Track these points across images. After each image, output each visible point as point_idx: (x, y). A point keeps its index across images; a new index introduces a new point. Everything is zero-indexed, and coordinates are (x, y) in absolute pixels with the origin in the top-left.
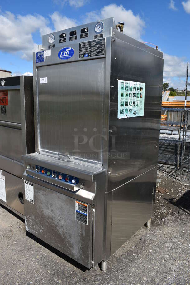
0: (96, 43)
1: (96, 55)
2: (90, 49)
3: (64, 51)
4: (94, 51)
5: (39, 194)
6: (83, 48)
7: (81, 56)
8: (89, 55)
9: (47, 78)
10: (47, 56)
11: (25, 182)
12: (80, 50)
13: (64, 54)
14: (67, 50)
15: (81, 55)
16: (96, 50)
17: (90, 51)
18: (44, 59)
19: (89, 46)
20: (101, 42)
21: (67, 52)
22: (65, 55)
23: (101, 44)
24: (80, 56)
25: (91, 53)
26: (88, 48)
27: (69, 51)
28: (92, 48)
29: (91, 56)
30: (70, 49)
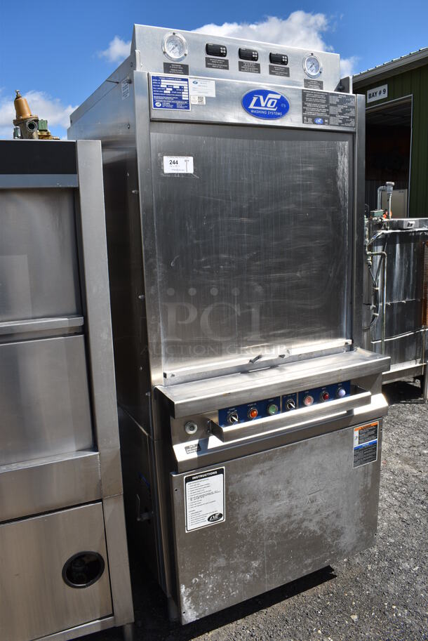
0: (338, 101)
1: (340, 125)
2: (326, 108)
3: (261, 97)
4: (334, 116)
5: (246, 480)
6: (310, 102)
7: (307, 120)
8: (326, 121)
9: (191, 159)
10: (201, 95)
11: (189, 479)
12: (304, 105)
13: (263, 104)
14: (270, 96)
15: (308, 117)
16: (340, 114)
17: (328, 113)
18: (188, 101)
19: (324, 101)
20: (349, 102)
21: (271, 101)
22: (266, 106)
23: (349, 104)
24: (305, 118)
25: (329, 119)
26: (323, 106)
27: (276, 101)
28: (331, 107)
29: (329, 124)
30: (279, 97)
